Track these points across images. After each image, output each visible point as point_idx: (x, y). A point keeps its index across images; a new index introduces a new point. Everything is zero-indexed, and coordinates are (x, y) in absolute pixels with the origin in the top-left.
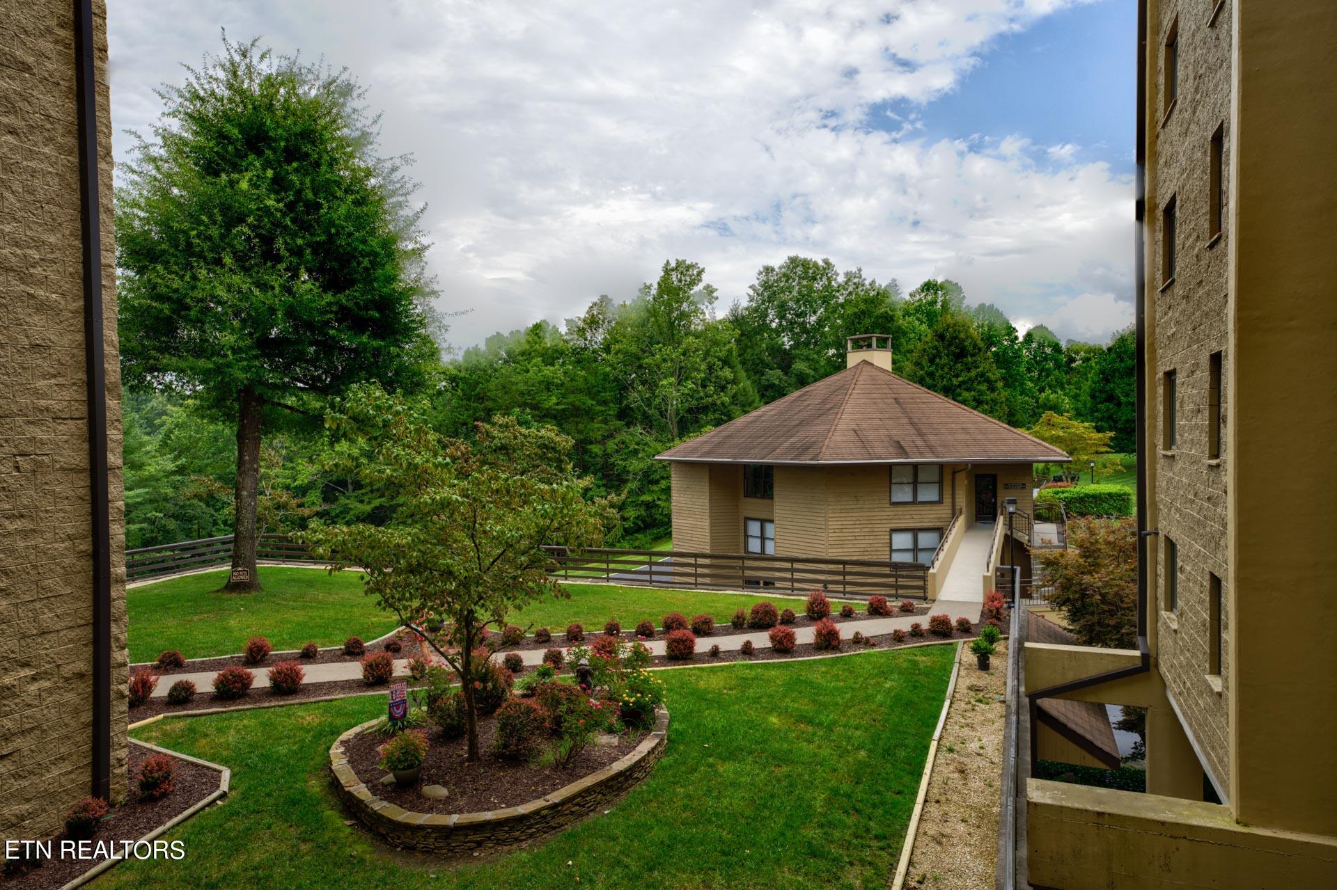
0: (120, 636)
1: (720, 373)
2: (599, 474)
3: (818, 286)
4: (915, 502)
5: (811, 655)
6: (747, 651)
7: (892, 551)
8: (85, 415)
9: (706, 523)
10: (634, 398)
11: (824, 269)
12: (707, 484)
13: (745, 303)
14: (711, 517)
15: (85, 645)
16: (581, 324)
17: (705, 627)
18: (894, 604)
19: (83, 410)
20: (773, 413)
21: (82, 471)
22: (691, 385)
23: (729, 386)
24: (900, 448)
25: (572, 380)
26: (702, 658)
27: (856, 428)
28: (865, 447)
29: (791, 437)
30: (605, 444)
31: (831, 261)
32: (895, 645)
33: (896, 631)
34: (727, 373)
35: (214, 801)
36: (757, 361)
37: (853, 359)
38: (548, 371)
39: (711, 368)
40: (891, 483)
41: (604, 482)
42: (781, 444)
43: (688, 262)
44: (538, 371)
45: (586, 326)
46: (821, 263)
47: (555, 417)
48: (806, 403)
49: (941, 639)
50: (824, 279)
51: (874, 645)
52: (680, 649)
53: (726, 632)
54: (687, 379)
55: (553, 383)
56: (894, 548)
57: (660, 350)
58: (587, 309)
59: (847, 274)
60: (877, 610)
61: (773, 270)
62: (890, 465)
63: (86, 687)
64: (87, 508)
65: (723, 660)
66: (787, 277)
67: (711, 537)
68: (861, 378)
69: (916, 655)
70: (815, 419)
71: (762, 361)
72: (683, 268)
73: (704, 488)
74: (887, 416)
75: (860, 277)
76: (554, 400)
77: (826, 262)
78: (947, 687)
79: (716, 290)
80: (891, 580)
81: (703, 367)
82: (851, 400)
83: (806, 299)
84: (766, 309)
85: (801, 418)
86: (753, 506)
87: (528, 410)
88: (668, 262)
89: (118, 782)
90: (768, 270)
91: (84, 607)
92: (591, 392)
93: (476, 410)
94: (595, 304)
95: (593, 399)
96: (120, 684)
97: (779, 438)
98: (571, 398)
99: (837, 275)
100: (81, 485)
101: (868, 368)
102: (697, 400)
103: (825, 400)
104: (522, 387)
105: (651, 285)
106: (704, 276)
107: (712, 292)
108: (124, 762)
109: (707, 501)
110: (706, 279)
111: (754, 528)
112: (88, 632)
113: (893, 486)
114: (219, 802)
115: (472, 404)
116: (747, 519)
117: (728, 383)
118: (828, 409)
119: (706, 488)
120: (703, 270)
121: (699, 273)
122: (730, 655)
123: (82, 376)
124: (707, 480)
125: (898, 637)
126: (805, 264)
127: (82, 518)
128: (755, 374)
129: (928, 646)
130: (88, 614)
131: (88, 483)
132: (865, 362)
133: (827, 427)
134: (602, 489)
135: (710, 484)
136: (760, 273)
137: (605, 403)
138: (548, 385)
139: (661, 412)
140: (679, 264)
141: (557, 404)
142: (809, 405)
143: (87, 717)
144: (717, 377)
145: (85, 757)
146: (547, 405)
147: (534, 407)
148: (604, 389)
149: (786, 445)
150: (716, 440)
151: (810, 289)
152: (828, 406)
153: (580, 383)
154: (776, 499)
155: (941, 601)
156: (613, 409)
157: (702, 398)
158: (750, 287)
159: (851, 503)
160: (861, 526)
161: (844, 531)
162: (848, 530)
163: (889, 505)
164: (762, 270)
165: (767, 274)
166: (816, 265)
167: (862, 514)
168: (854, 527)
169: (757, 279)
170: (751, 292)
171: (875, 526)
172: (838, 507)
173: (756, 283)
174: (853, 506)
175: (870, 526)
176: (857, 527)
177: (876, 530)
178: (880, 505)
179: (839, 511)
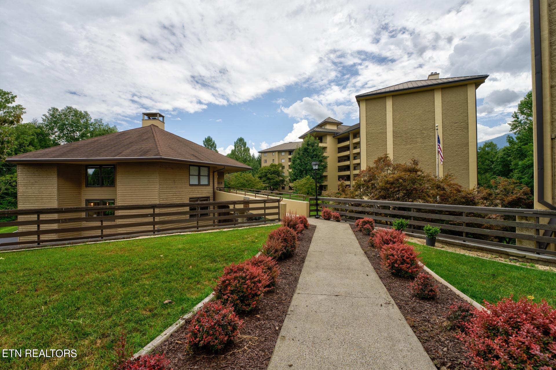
4: (199, 185)
11: (85, 115)
12: (56, 178)
14: (59, 200)
24: (195, 157)
27: (169, 146)
28: (180, 154)
31: (88, 113)
50: (85, 119)
59: (95, 120)
61: (57, 110)
66: (65, 115)
73: (52, 181)
75: (101, 122)
77: (86, 112)
79: (24, 108)
86: (93, 192)
90: (55, 110)
99: (91, 119)
107: (21, 109)
109: (55, 190)
113: (190, 176)
116: (88, 201)
119: (55, 181)
124: (56, 176)
135: (58, 178)
158: (44, 115)
159: (171, 184)
160: (176, 197)
161: (168, 199)
162: (170, 199)
163: (188, 186)
164: (51, 109)
165: (53, 111)
166: (81, 112)
167: (177, 190)
168: (173, 197)
169: (48, 112)
170: (44, 118)
171: (183, 196)
172: (165, 186)
173: (48, 115)
174: (173, 186)
175: (181, 196)
176: (175, 197)
177: (183, 198)
178: (185, 186)
179: (165, 188)
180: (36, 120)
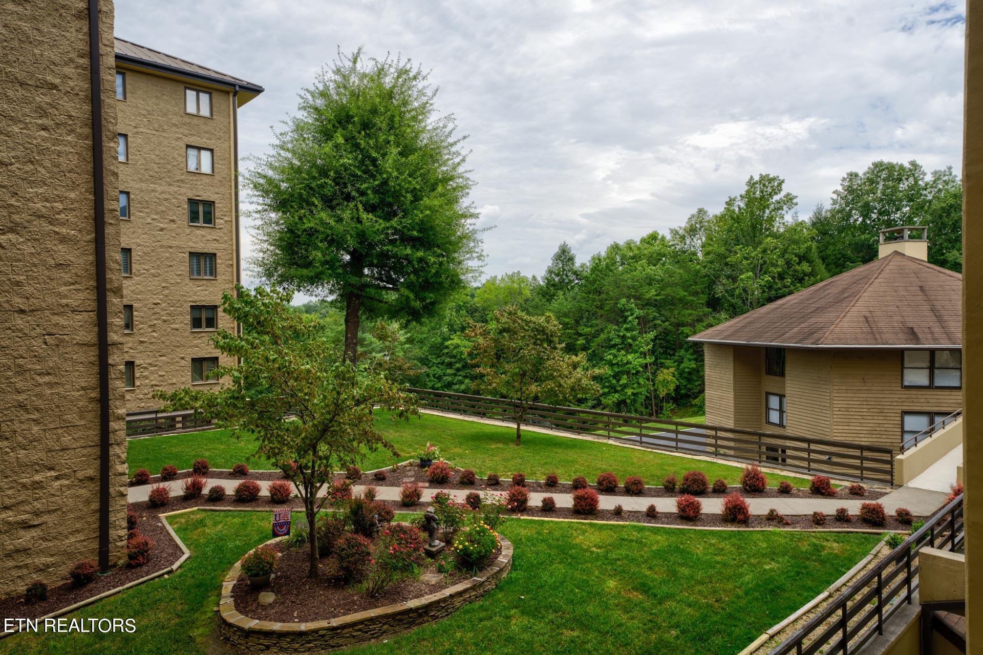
0: (121, 455)
1: (798, 268)
2: (691, 351)
3: (903, 186)
4: (931, 387)
5: (715, 525)
6: (652, 514)
7: (903, 432)
8: (96, 308)
9: (731, 395)
10: (719, 290)
11: (911, 170)
12: (732, 362)
13: (828, 206)
14: (735, 390)
15: (95, 459)
16: (681, 232)
17: (634, 487)
18: (840, 484)
19: (94, 305)
20: (795, 301)
21: (93, 345)
22: (767, 278)
23: (807, 278)
24: (912, 334)
25: (671, 276)
26: (603, 515)
27: (868, 314)
28: (873, 333)
29: (802, 323)
30: (695, 326)
31: (918, 162)
32: (811, 527)
33: (815, 513)
34: (805, 267)
35: (163, 575)
36: (839, 256)
37: (885, 250)
38: (651, 270)
39: (788, 263)
40: (903, 368)
41: (695, 356)
42: (793, 328)
43: (771, 176)
44: (644, 269)
45: (686, 234)
46: (907, 165)
47: (655, 306)
48: (827, 292)
49: (870, 527)
50: (911, 180)
51: (787, 524)
52: (582, 505)
53: (657, 494)
54: (765, 273)
55: (654, 280)
56: (906, 429)
57: (741, 250)
58: (686, 220)
59: (935, 173)
60: (821, 490)
61: (856, 175)
62: (902, 351)
63: (95, 487)
64: (96, 369)
65: (623, 519)
66: (871, 181)
67: (735, 407)
68: (887, 268)
69: (828, 541)
70: (831, 306)
71: (844, 256)
72: (766, 180)
73: (729, 365)
74: (906, 303)
76: (653, 292)
77: (913, 163)
78: (837, 579)
79: (796, 197)
80: (856, 461)
81: (781, 262)
82: (870, 289)
83: (891, 200)
84: (851, 210)
85: (817, 305)
86: (770, 383)
87: (632, 300)
88: (752, 177)
89: (119, 551)
90: (853, 176)
91: (94, 434)
92: (685, 286)
93: (594, 300)
94: (693, 216)
95: (686, 291)
96: (121, 486)
97: (791, 323)
98: (668, 290)
99: (925, 174)
100: (92, 354)
101: (898, 258)
102: (776, 290)
103: (846, 289)
104: (630, 283)
105: (736, 197)
106: (784, 186)
107: (791, 199)
108: (123, 539)
109: (732, 376)
110: (786, 189)
111: (774, 402)
112: (97, 451)
113: (906, 371)
114: (166, 576)
115: (591, 296)
116: (768, 394)
117: (806, 275)
118: (843, 299)
119: (731, 365)
120: (783, 181)
121: (780, 184)
122: (634, 515)
123: (93, 283)
124: (732, 359)
125: (818, 520)
126: (890, 168)
127: (93, 376)
128: (837, 267)
129: (848, 532)
130: (97, 439)
131: (97, 353)
132: (897, 253)
133: (838, 314)
134: (693, 362)
135: (734, 361)
136: (844, 179)
137: (696, 294)
138: (650, 281)
139: (743, 301)
140: (762, 178)
141: (656, 295)
142: (829, 294)
143: (95, 505)
144: (795, 271)
145: (94, 532)
146: (648, 296)
147: (637, 298)
148: (696, 283)
149: (796, 330)
150: (740, 325)
151: (895, 190)
152: (846, 295)
153: (676, 279)
154: (787, 378)
155: (908, 488)
156: (704, 298)
157: (780, 289)
158: (834, 192)
159: (858, 384)
160: (869, 407)
161: (850, 410)
162: (854, 410)
163: (900, 388)
164: (846, 176)
165: (851, 180)
166: (902, 167)
167: (870, 395)
168: (862, 406)
169: (841, 185)
170: (835, 196)
171: (885, 407)
172: (844, 388)
173: (840, 188)
174: (860, 388)
175: (879, 407)
176: (865, 407)
177: (885, 411)
178: (891, 388)
179: (844, 391)
180: (821, 205)
